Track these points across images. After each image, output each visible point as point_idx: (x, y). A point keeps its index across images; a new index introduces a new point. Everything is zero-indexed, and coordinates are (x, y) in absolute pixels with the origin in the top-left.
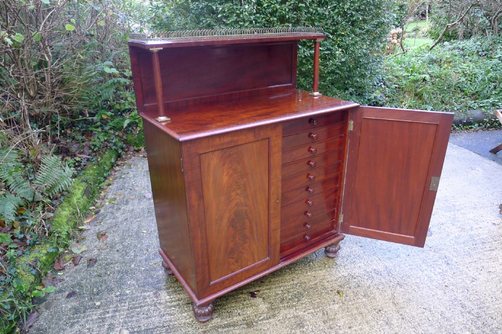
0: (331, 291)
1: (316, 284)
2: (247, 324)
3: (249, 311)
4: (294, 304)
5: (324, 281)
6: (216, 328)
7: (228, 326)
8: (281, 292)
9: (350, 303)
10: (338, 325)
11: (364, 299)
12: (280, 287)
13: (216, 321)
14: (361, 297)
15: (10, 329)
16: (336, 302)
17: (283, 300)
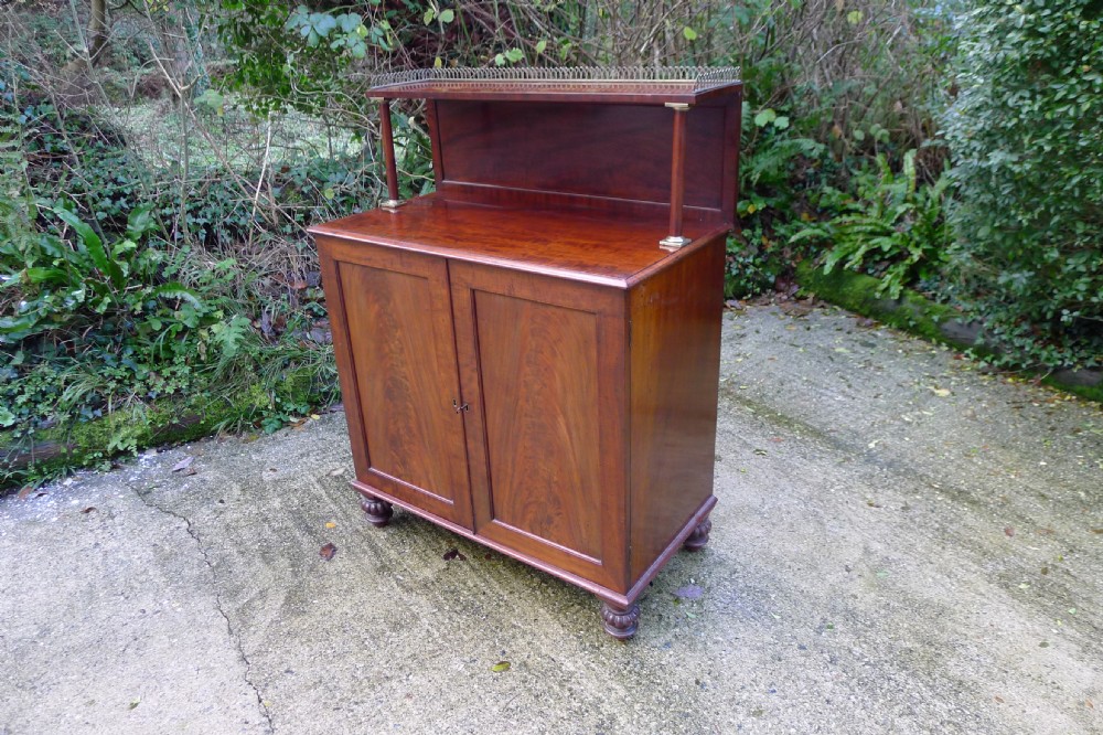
0: (504, 652)
1: (514, 626)
2: (383, 567)
3: (411, 562)
4: (447, 608)
5: (529, 638)
6: (369, 540)
7: (374, 548)
8: (472, 585)
9: (476, 686)
10: (411, 677)
11: (495, 709)
12: (485, 581)
13: (382, 534)
14: (502, 703)
15: (315, 400)
16: (472, 665)
17: (452, 592)
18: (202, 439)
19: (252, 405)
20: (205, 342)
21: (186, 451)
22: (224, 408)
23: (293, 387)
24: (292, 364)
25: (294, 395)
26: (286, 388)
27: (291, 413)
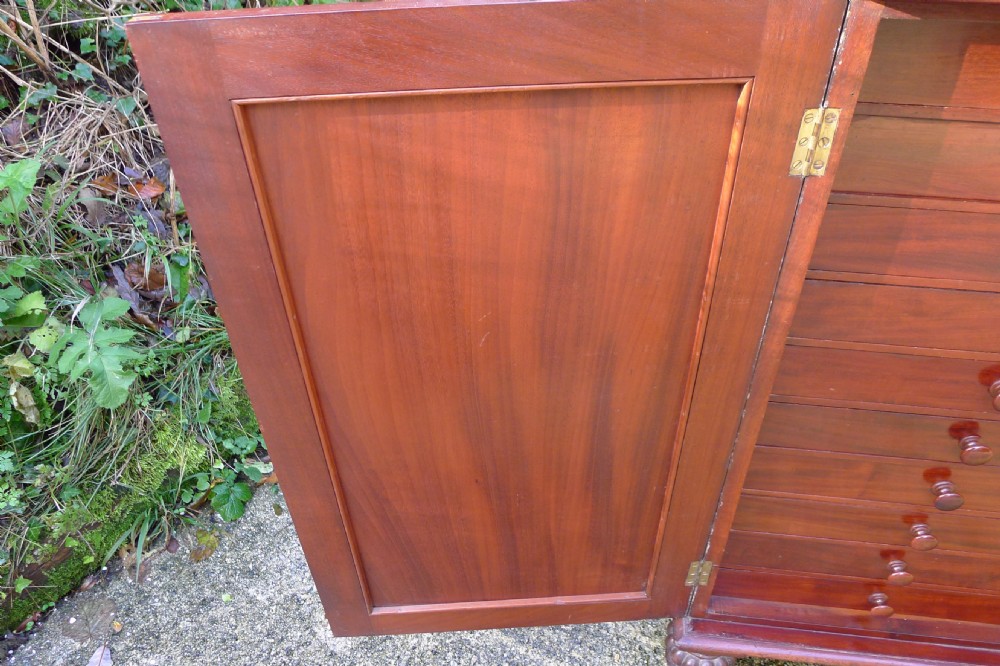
18: (87, 583)
19: (173, 473)
20: (29, 383)
21: (69, 632)
22: (117, 502)
23: (237, 405)
24: (219, 363)
25: (245, 419)
26: (226, 413)
27: (250, 456)
